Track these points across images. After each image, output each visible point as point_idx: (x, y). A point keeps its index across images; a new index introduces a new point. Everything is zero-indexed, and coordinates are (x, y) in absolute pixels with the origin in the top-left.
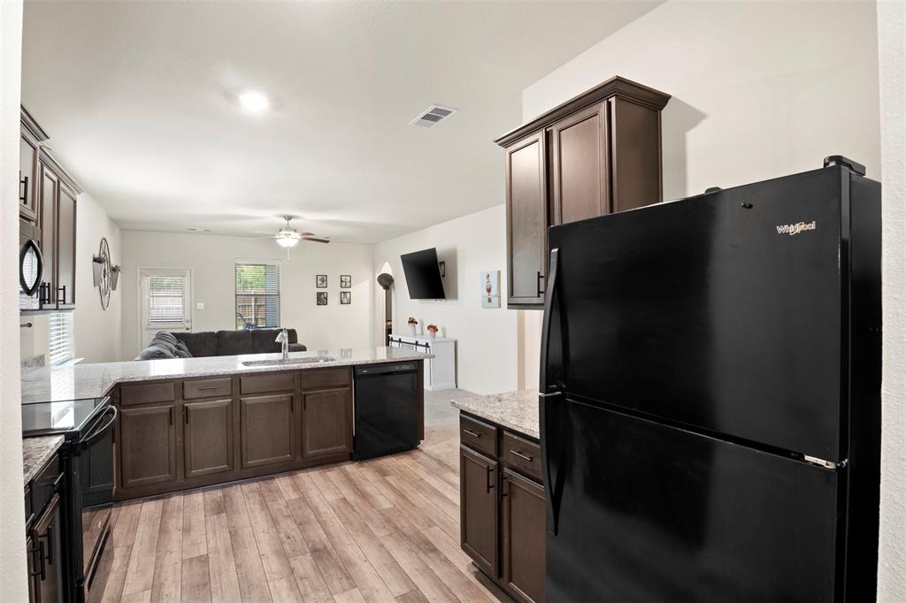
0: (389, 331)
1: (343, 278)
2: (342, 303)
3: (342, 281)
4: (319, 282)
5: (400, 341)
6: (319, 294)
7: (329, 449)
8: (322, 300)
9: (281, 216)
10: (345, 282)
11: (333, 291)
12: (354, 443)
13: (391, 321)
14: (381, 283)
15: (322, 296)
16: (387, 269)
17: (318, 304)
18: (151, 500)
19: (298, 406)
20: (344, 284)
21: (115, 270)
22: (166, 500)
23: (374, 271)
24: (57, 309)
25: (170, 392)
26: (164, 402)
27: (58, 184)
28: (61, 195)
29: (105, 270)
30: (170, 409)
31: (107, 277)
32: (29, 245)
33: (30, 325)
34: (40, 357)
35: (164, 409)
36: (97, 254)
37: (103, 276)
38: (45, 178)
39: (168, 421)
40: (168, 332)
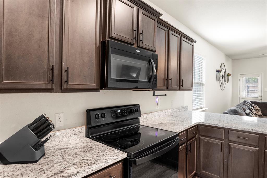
21: (228, 75)
24: (179, 89)
25: (222, 134)
26: (219, 138)
27: (180, 38)
28: (183, 43)
29: (223, 75)
30: (221, 143)
31: (224, 78)
32: (150, 61)
33: (166, 95)
34: (186, 107)
35: (218, 142)
36: (218, 69)
37: (222, 78)
38: (171, 35)
39: (220, 149)
40: (248, 101)
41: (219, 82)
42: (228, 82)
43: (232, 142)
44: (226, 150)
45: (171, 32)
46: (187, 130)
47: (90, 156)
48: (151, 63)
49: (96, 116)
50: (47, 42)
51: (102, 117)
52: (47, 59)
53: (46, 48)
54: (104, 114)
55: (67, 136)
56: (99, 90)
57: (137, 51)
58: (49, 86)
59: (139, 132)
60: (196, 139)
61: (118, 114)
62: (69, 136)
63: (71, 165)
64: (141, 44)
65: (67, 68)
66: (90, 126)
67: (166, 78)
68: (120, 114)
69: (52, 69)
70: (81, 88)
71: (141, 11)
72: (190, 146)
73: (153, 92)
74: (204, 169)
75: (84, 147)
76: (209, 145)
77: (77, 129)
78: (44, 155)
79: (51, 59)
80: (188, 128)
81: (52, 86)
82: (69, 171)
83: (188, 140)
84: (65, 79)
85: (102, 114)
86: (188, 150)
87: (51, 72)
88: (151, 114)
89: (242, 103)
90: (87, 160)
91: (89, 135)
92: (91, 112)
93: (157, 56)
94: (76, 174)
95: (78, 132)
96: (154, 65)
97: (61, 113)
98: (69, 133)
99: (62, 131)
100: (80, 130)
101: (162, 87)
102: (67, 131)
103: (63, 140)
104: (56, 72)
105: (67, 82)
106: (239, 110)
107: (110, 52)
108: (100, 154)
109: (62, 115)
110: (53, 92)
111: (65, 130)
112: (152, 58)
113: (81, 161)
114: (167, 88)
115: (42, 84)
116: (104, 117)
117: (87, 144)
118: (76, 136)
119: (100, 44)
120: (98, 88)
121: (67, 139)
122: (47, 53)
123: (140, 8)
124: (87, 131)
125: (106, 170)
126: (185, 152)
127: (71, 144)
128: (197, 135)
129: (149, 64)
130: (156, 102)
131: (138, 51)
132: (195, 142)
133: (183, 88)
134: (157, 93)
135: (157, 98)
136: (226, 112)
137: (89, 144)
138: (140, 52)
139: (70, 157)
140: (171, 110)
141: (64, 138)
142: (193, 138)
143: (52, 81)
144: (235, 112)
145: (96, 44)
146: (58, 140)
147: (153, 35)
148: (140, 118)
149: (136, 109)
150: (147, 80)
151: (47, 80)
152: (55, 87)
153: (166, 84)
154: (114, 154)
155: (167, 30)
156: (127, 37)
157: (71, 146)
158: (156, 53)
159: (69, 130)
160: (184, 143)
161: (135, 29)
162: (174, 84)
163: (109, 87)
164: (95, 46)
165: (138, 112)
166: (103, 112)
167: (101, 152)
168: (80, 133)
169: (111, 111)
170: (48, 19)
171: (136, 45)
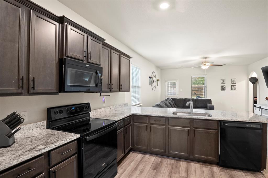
0: (255, 102)
1: (233, 80)
2: (232, 90)
3: (232, 81)
4: (222, 82)
5: (260, 107)
6: (222, 86)
7: (206, 157)
8: (223, 88)
9: (202, 58)
10: (234, 82)
11: (228, 85)
12: (219, 157)
13: (257, 97)
14: (251, 81)
15: (223, 87)
16: (254, 75)
17: (221, 90)
18: (141, 154)
19: (192, 134)
20: (233, 82)
21: (158, 80)
22: (145, 155)
23: (248, 76)
24: (120, 91)
25: (146, 120)
26: (145, 123)
27: (120, 55)
28: (122, 58)
29: (154, 80)
30: (146, 126)
31: (154, 82)
32: (96, 72)
33: (110, 95)
34: (126, 104)
35: (144, 125)
36: (151, 76)
37: (153, 82)
38: (113, 53)
39: (145, 129)
40: (170, 98)
41: (151, 85)
42: (157, 85)
43: (152, 124)
44: (149, 130)
45: (112, 51)
46: (124, 119)
47: (53, 139)
48: (97, 74)
49: (55, 113)
50: (17, 60)
51: (60, 113)
52: (17, 72)
53: (17, 64)
54: (62, 111)
55: (31, 129)
56: (58, 93)
57: (86, 65)
58: (19, 91)
59: (90, 123)
60: (131, 125)
61: (73, 110)
62: (33, 128)
63: (39, 145)
64: (89, 61)
65: (34, 78)
66: (51, 120)
67: (109, 84)
68: (75, 110)
69: (22, 79)
70: (44, 92)
71: (89, 37)
72: (126, 130)
73: (100, 93)
74: (136, 145)
75: (47, 135)
76: (139, 127)
77: (39, 123)
78: (14, 142)
79: (20, 72)
80: (125, 117)
81: (21, 91)
82: (38, 148)
83: (125, 125)
84: (32, 86)
85: (60, 111)
86: (125, 132)
87: (21, 81)
88: (99, 109)
89: (166, 100)
90: (51, 141)
91: (50, 127)
92: (52, 110)
93: (102, 68)
94: (44, 148)
95: (40, 125)
96: (100, 75)
97: (25, 112)
98: (32, 127)
99: (27, 125)
100: (42, 124)
101: (107, 90)
102: (31, 125)
103: (28, 132)
104: (25, 81)
105: (34, 88)
106: (162, 104)
107: (67, 67)
108: (61, 137)
109: (26, 113)
110: (22, 95)
111: (29, 125)
112: (98, 70)
113: (46, 142)
114: (110, 91)
115: (13, 89)
116: (62, 113)
117: (49, 133)
118: (39, 128)
119: (58, 60)
120: (58, 92)
121: (31, 131)
122: (17, 67)
123: (89, 36)
124: (48, 124)
125: (66, 146)
126: (123, 133)
127: (35, 134)
128: (132, 122)
129: (96, 74)
130: (103, 101)
131: (88, 66)
132: (130, 127)
133: (122, 90)
134: (103, 94)
135: (104, 98)
136: (154, 106)
137: (50, 133)
138: (89, 66)
139: (37, 141)
140: (115, 106)
141: (28, 130)
142: (129, 124)
143: (22, 87)
144: (159, 106)
145: (55, 60)
146: (23, 133)
147: (98, 54)
148: (90, 113)
149: (87, 107)
150: (94, 85)
151: (17, 87)
152: (24, 92)
153: (109, 88)
154: (71, 136)
155: (109, 49)
156: (80, 56)
157: (36, 135)
158: (101, 66)
159: (32, 124)
160: (122, 128)
161: (85, 50)
162: (115, 87)
163: (66, 91)
164: (54, 62)
165: (88, 108)
166: (61, 109)
167: (61, 136)
168: (42, 126)
169: (67, 108)
170: (18, 43)
171: (86, 61)
